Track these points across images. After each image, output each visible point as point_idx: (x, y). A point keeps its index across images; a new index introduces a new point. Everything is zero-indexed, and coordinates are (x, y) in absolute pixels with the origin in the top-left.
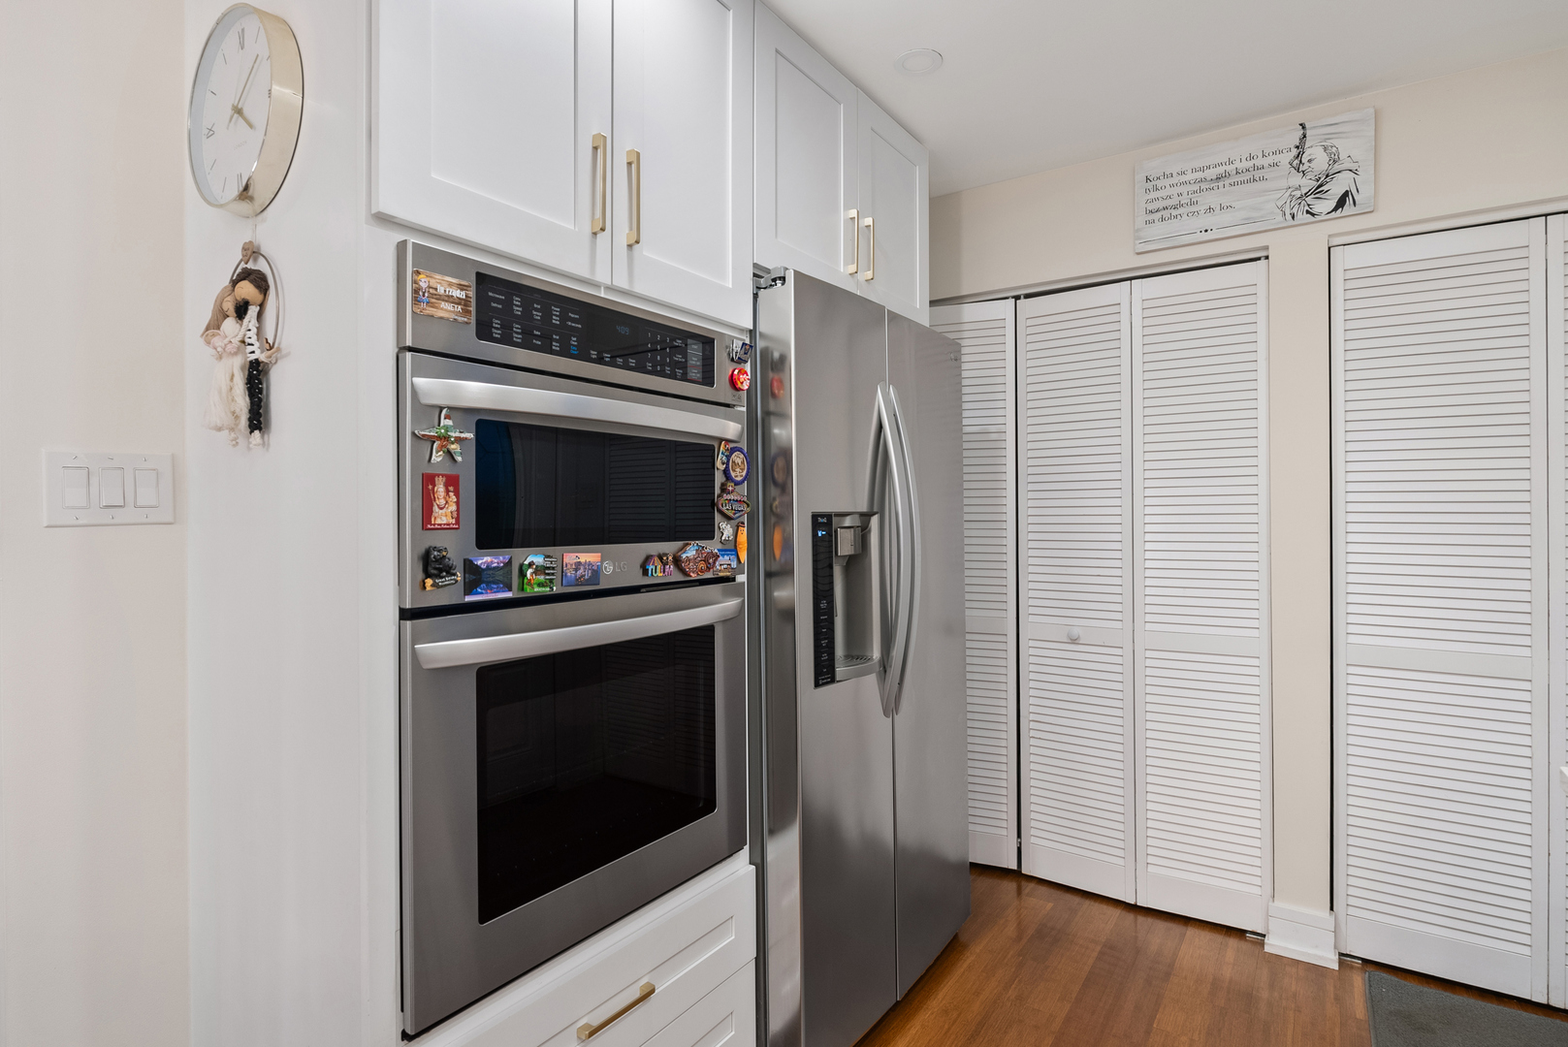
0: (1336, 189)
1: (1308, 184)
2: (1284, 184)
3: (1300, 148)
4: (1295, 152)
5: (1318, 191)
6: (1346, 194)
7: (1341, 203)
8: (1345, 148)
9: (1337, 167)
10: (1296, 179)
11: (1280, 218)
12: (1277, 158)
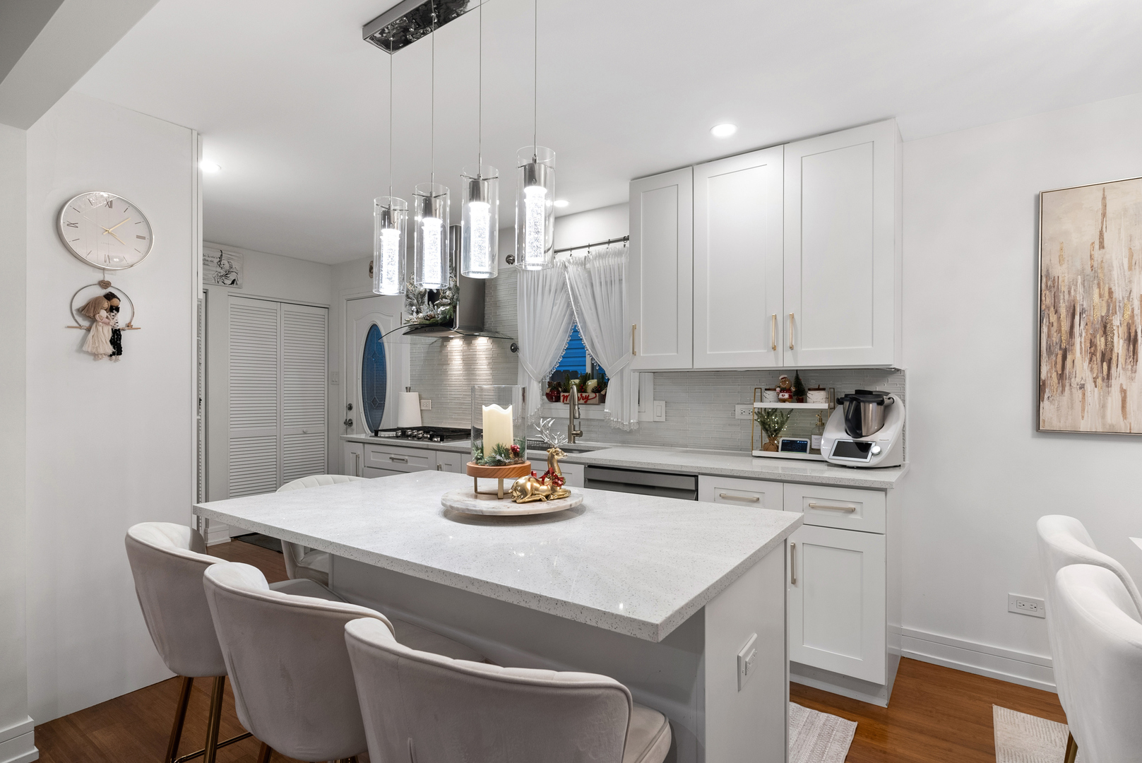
0: (232, 277)
1: (223, 273)
2: (215, 269)
3: (221, 258)
4: (219, 259)
5: (226, 275)
6: (234, 280)
7: (233, 283)
8: (235, 265)
9: (232, 270)
10: (219, 269)
11: (214, 281)
12: (213, 259)
